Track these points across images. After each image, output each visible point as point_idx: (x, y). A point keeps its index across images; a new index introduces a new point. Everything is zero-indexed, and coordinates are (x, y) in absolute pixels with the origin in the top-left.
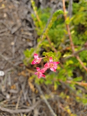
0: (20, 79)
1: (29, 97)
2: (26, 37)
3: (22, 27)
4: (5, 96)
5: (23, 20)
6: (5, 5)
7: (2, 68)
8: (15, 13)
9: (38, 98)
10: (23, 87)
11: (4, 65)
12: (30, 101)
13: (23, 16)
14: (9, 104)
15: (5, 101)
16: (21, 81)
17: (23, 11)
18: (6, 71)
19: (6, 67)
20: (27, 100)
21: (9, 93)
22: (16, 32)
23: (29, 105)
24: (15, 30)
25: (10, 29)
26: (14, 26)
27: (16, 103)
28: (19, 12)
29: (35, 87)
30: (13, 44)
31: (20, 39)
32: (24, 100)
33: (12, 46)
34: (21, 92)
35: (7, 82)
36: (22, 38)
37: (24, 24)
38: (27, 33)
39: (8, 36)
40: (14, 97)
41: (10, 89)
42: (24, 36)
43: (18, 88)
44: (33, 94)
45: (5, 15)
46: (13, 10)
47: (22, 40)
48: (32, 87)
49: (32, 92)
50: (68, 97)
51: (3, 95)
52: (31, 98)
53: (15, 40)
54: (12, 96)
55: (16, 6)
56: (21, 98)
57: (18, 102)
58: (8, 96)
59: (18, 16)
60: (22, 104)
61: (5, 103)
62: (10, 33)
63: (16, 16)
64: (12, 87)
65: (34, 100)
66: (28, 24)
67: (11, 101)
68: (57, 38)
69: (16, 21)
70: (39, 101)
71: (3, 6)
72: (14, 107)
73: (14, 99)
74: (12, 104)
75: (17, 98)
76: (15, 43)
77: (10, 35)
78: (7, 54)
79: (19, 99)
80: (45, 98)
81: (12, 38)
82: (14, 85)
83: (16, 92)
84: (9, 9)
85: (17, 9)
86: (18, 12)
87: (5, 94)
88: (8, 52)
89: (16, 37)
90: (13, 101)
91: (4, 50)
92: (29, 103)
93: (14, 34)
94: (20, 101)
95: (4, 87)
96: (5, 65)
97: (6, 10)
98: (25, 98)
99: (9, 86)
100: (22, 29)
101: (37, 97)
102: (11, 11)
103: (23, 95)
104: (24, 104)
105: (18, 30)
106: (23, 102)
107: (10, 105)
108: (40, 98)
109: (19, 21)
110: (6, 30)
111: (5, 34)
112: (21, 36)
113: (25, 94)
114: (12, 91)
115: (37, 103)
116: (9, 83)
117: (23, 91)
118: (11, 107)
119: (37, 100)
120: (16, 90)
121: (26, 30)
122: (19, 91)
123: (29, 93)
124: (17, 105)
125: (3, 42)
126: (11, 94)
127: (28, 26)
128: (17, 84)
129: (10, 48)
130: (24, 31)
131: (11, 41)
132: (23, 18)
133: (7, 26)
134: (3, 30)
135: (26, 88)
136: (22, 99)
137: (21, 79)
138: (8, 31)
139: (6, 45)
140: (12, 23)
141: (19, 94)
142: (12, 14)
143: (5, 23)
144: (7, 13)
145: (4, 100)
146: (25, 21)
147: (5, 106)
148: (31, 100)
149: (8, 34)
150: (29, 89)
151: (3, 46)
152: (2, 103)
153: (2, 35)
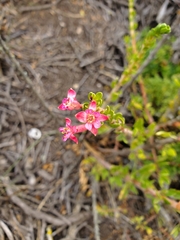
0: (65, 156)
1: (71, 197)
2: (105, 82)
3: (105, 60)
4: (28, 178)
5: (109, 48)
6: (87, 12)
7: (41, 124)
8: (100, 30)
9: (87, 207)
10: (66, 173)
11: (46, 119)
12: (68, 206)
13: (112, 39)
14: (28, 194)
15: (23, 187)
16: (67, 161)
18: (46, 133)
19: (49, 125)
20: (64, 202)
21: (36, 175)
22: (89, 65)
23: (64, 212)
24: (89, 61)
25: (80, 57)
26: (90, 54)
27: (41, 198)
28: (108, 31)
29: (89, 183)
30: (76, 86)
31: (93, 81)
32: (58, 199)
34: (58, 183)
35: (41, 153)
36: (98, 81)
37: (109, 55)
38: (108, 74)
39: (71, 70)
40: (42, 186)
41: (41, 168)
42: (102, 79)
43: (55, 171)
44: (80, 195)
45: (79, 31)
46: (98, 25)
47: (95, 84)
48: (83, 180)
49: (80, 190)
50: (150, 231)
51: (25, 175)
52: (73, 201)
53: (83, 81)
54: (39, 182)
55: (107, 18)
56: (54, 193)
57: (46, 198)
58: (33, 181)
59: (104, 38)
60: (51, 204)
61: (23, 190)
62: (78, 65)
63: (100, 36)
64: (45, 167)
65: (78, 208)
66: (117, 57)
67: (35, 190)
68: (165, 98)
69: (96, 46)
70: (87, 214)
71: (82, 14)
72: (36, 203)
73: (40, 190)
74: (34, 196)
75: (48, 190)
76: (81, 87)
77: (76, 69)
79: (49, 193)
81: (77, 76)
82: (51, 164)
83: (50, 178)
84: (91, 21)
85: (105, 24)
86: (104, 31)
87: (28, 174)
88: (61, 99)
89: (86, 76)
90: (37, 193)
91: (57, 93)
92: (65, 209)
93: (84, 68)
94: (51, 198)
95: (32, 160)
96: (48, 122)
97: (85, 22)
98: (62, 197)
99: (41, 163)
100: (102, 64)
101: (85, 204)
102: (93, 25)
103: (60, 189)
104: (56, 206)
105: (94, 63)
106: (55, 202)
107: (29, 197)
108: (91, 209)
109: (101, 47)
110: (73, 57)
111: (68, 64)
112: (96, 76)
113: (65, 189)
114: (43, 173)
115: (82, 216)
116: (44, 158)
117: (62, 181)
118: (30, 201)
119: (82, 210)
120: (50, 173)
121: (110, 67)
122: (56, 179)
123: (72, 189)
124: (42, 203)
125: (60, 77)
126: (38, 179)
127: (117, 60)
128: (56, 164)
130: (106, 69)
131: (74, 81)
132: (110, 43)
133: (77, 50)
134: (66, 57)
135: (70, 177)
136: (56, 196)
137: (68, 158)
138: (75, 59)
139: (62, 85)
140: (88, 48)
141: (54, 185)
142: (92, 32)
143: (73, 45)
144: (84, 28)
145: (23, 183)
146: (113, 50)
147: (21, 194)
148: (72, 205)
149: (72, 65)
150: (77, 182)
151: (56, 86)
152: (18, 188)
153: (62, 64)
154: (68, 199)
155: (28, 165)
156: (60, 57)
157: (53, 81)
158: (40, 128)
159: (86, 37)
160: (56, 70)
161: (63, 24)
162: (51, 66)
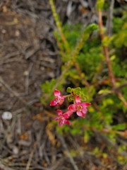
0: (34, 125)
1: (47, 152)
2: (46, 65)
3: (41, 50)
4: (11, 150)
5: (42, 41)
6: (19, 19)
7: (9, 108)
8: (32, 30)
9: (60, 155)
10: (39, 137)
11: (12, 103)
12: (47, 159)
13: (42, 34)
14: (16, 162)
15: (10, 158)
16: (36, 128)
17: (43, 28)
18: (15, 113)
19: (16, 106)
20: (44, 158)
21: (17, 145)
22: (32, 56)
23: (46, 165)
24: (30, 53)
25: (23, 52)
26: (29, 48)
27: (26, 161)
28: (37, 29)
29: (56, 138)
30: (26, 73)
31: (38, 67)
32: (39, 157)
33: (25, 77)
34: (35, 145)
35: (16, 128)
36: (41, 66)
37: (43, 46)
38: (47, 59)
39: (20, 63)
40: (24, 152)
41: (20, 139)
42: (43, 63)
43: (30, 138)
44: (53, 148)
45: (17, 33)
46: (29, 26)
47: (40, 68)
48: (51, 137)
49: (51, 145)
50: (105, 156)
51: (8, 148)
52: (50, 154)
53: (30, 68)
54: (21, 150)
55: (34, 21)
56: (34, 153)
57: (30, 159)
58: (16, 151)
59: (36, 35)
60: (35, 163)
61: (11, 160)
62: (24, 58)
63: (33, 34)
64: (22, 137)
65: (54, 158)
66: (49, 46)
67: (20, 157)
69: (32, 41)
70: (62, 160)
71: (16, 21)
72: (23, 167)
73: (24, 155)
74: (21, 162)
75: (30, 153)
76: (30, 73)
77: (23, 61)
78: (18, 88)
79: (31, 155)
80: (70, 155)
81: (25, 66)
82: (26, 134)
83: (28, 144)
84: (23, 25)
85: (34, 25)
86: (35, 29)
87: (11, 146)
88: (18, 85)
89: (31, 65)
90: (23, 158)
91: (14, 82)
92: (46, 162)
93: (29, 59)
94: (33, 159)
95: (11, 135)
96: (14, 104)
97: (20, 26)
98: (41, 154)
99: (18, 135)
100: (40, 53)
101: (58, 153)
102: (26, 27)
103: (38, 149)
104: (39, 163)
105: (35, 54)
106: (37, 160)
107: (17, 164)
108: (64, 155)
109: (36, 42)
110: (18, 53)
111: (16, 59)
112: (38, 62)
113: (41, 148)
114: (22, 142)
115: (58, 162)
116: (19, 131)
117: (38, 143)
118: (19, 166)
119: (58, 158)
120: (27, 140)
121: (46, 54)
122: (33, 143)
123: (46, 146)
124: (29, 164)
125: (13, 70)
126: (20, 147)
127: (49, 48)
128: (30, 132)
129: (23, 79)
130: (44, 56)
131: (24, 70)
132: (42, 37)
133: (20, 47)
134: (14, 54)
135: (42, 139)
136: (36, 155)
137: (36, 125)
138: (21, 54)
139: (16, 75)
140: (27, 44)
141: (33, 148)
142: (27, 32)
143: (16, 44)
144: (20, 30)
145: (9, 155)
146: (45, 42)
147: (10, 164)
148: (50, 157)
149: (19, 59)
150: (47, 140)
151: (12, 76)
152: (6, 160)
153: (12, 60)
154: (46, 154)
155: (9, 140)
156: (9, 56)
157: (8, 74)
158: (9, 111)
159: (23, 37)
160: (8, 66)
161: (4, 31)
162: (4, 64)
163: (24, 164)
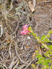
4: (21, 47)
10: (31, 51)
15: (19, 48)
21: (24, 47)
23: (24, 60)
27: (21, 53)
30: (46, 32)
32: (25, 56)
40: (23, 51)
41: (26, 46)
43: (28, 49)
51: (21, 45)
58: (22, 48)
67: (21, 51)
74: (20, 52)
78: (39, 34)
79: (24, 53)
83: (26, 50)
93: (50, 28)
94: (23, 55)
95: (25, 43)
104: (23, 57)
107: (19, 51)
111: (46, 25)
113: (28, 55)
116: (28, 44)
117: (29, 52)
119: (29, 62)
124: (21, 54)
128: (30, 47)
129: (43, 32)
131: (46, 30)
137: (33, 48)
141: (26, 52)
145: (20, 47)
147: (18, 49)
148: (27, 60)
151: (40, 29)
152: (18, 47)
154: (27, 58)
155: (23, 44)
156: (45, 23)
158: (31, 37)
160: (42, 26)
162: (42, 24)
163: (20, 53)
